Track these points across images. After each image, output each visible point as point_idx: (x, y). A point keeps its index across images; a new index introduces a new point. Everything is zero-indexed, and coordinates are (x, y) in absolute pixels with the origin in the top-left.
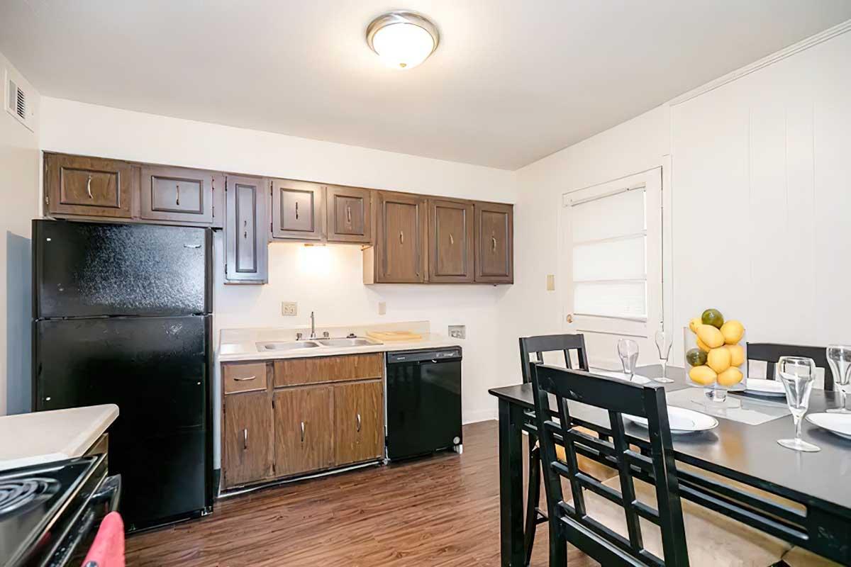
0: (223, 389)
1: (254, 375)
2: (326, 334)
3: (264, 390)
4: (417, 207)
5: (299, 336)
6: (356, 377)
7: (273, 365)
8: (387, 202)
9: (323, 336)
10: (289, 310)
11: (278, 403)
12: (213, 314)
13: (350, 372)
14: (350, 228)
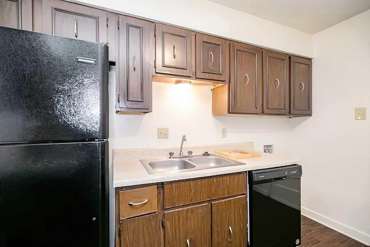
0: (118, 215)
1: (146, 198)
2: (190, 153)
3: (155, 212)
4: (256, 55)
5: (171, 154)
6: (228, 194)
7: (163, 187)
8: (237, 50)
9: (187, 154)
10: (163, 134)
11: (168, 224)
12: (109, 140)
13: (224, 190)
14: (212, 68)
